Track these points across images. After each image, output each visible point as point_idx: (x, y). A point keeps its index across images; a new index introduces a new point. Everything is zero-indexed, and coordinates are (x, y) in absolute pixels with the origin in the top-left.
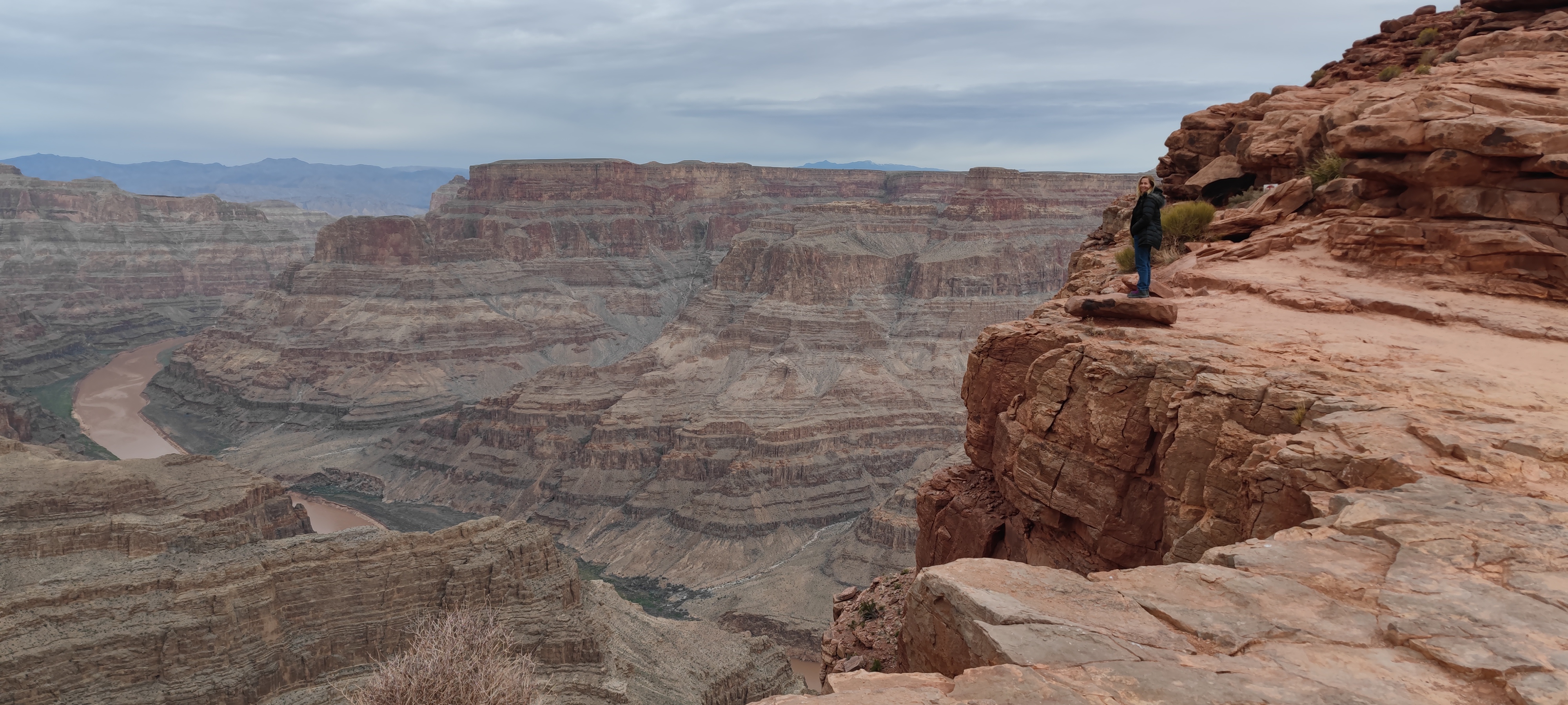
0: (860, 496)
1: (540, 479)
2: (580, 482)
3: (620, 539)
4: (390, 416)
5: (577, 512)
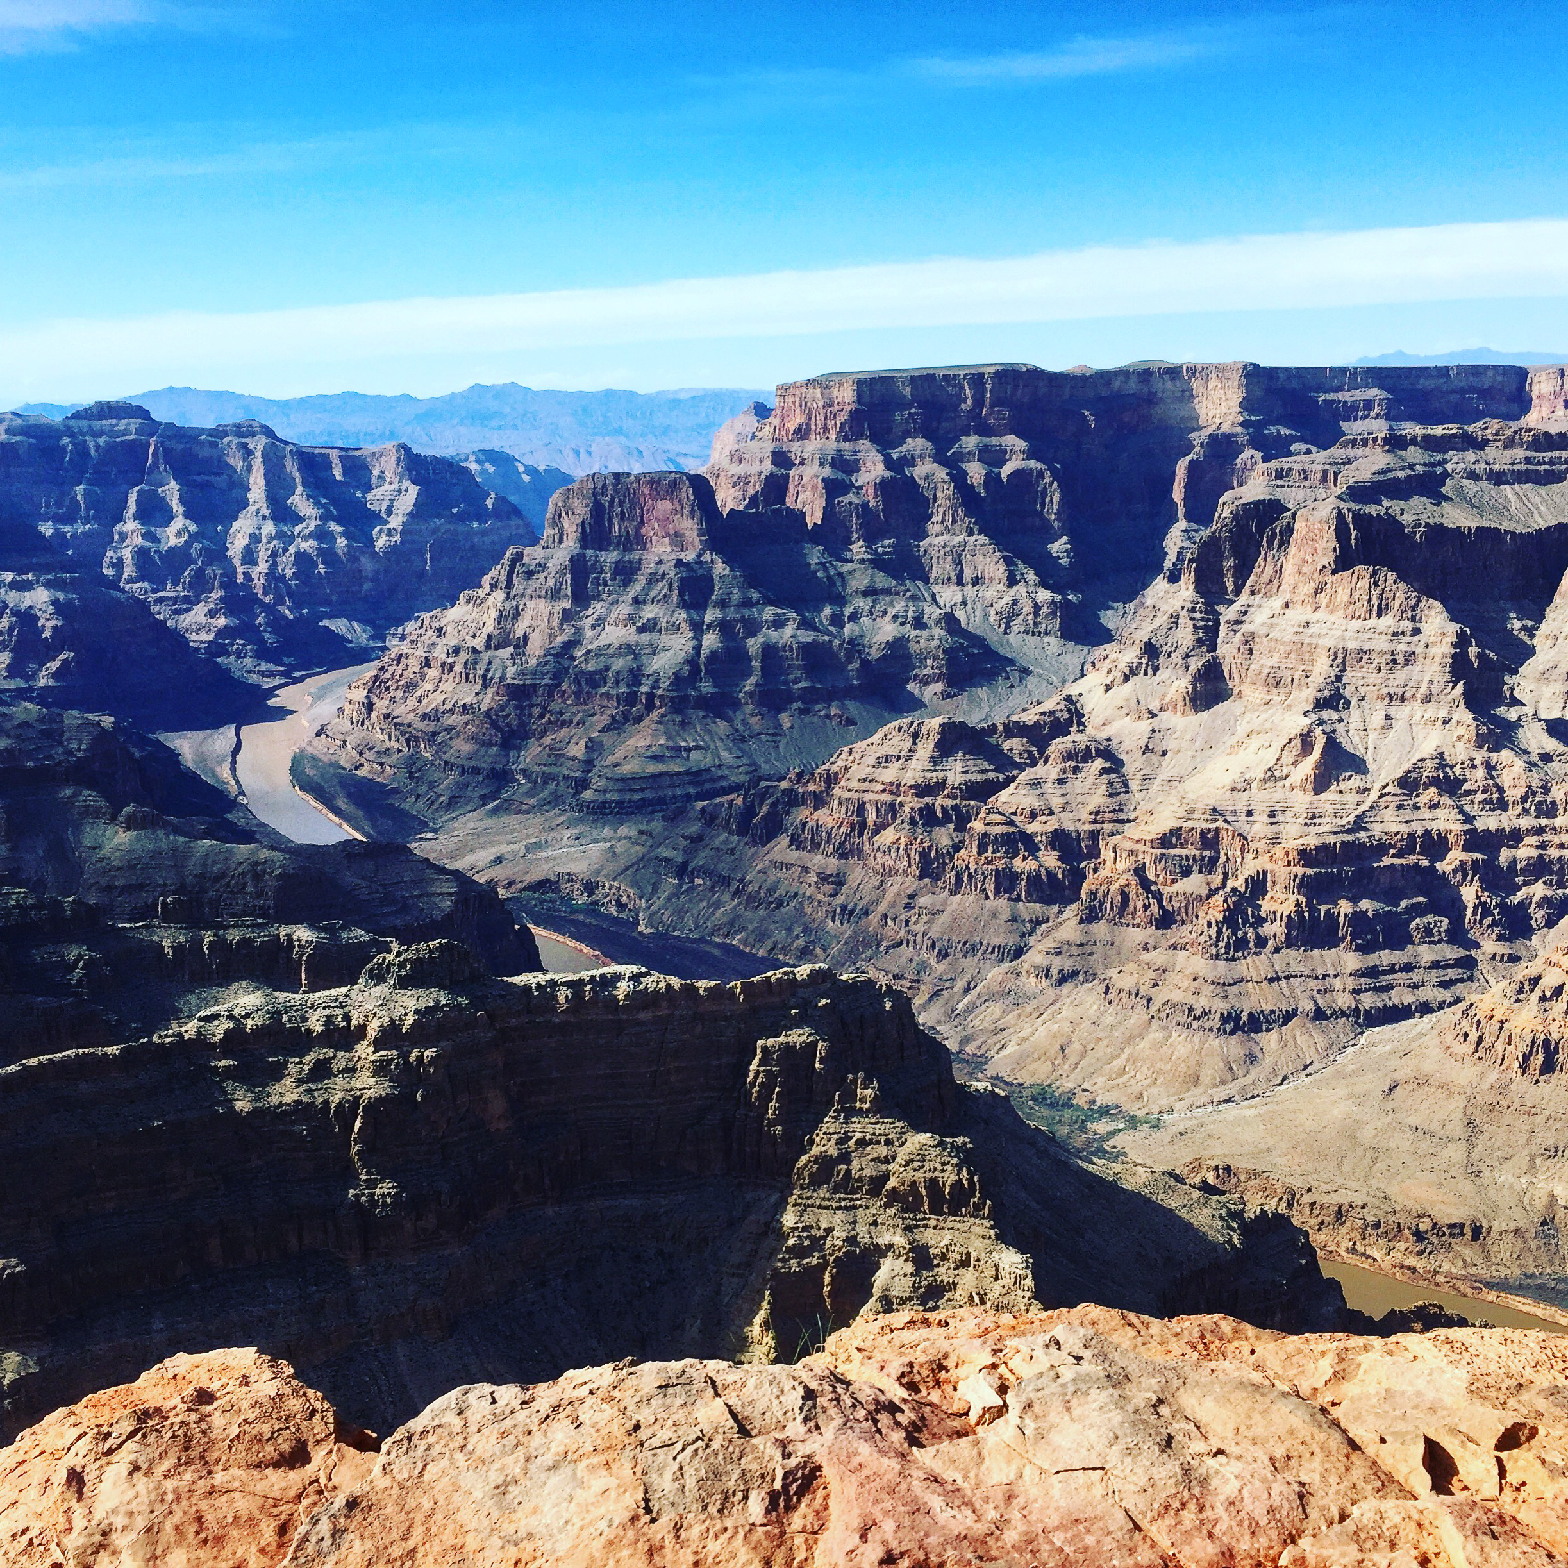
1: (881, 909)
2: (943, 919)
3: (1010, 1018)
4: (651, 794)
5: (940, 968)
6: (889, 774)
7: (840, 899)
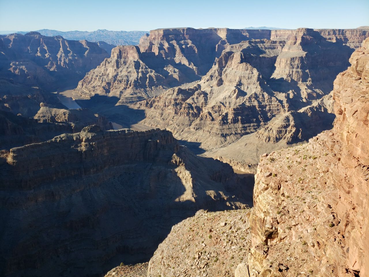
0: (256, 127)
1: (169, 119)
4: (131, 100)
5: (178, 128)
6: (170, 97)
7: (162, 117)
